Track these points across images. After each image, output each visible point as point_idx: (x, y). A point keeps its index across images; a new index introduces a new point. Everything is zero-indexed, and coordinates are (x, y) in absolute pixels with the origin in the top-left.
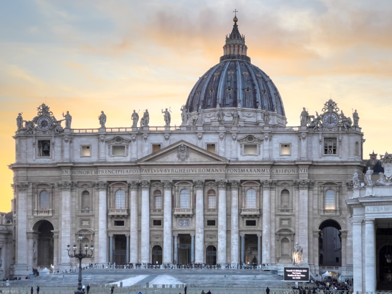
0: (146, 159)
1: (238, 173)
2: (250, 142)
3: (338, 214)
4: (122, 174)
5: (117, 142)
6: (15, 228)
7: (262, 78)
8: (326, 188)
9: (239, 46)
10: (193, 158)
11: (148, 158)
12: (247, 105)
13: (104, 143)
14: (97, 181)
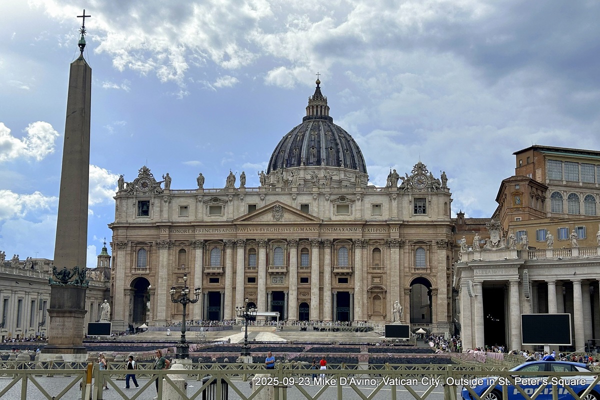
0: (242, 219)
1: (330, 232)
2: (342, 203)
3: (429, 271)
4: (218, 233)
5: (214, 203)
6: (113, 284)
7: (345, 137)
8: (416, 247)
9: (321, 107)
10: (287, 218)
11: (244, 218)
12: (330, 164)
13: (202, 203)
14: (194, 240)
